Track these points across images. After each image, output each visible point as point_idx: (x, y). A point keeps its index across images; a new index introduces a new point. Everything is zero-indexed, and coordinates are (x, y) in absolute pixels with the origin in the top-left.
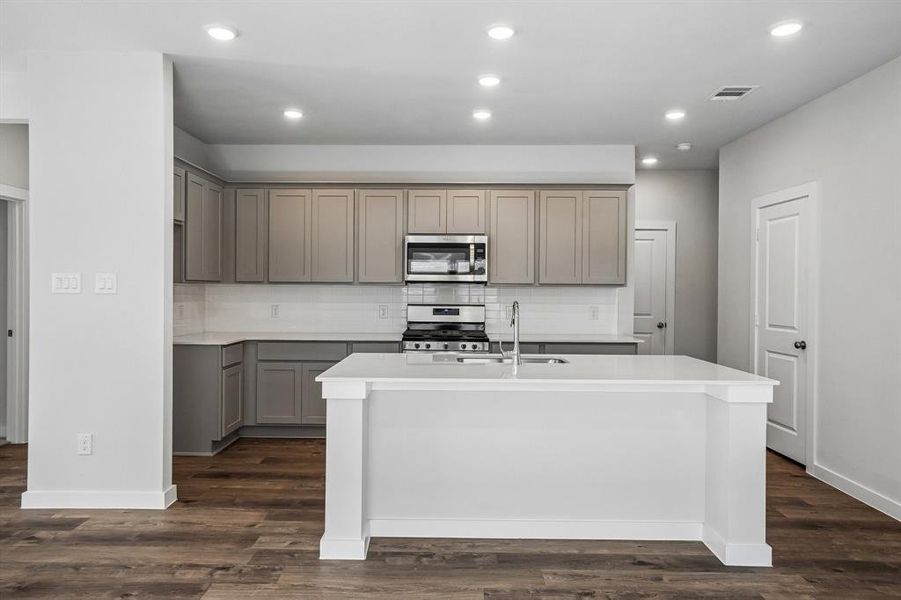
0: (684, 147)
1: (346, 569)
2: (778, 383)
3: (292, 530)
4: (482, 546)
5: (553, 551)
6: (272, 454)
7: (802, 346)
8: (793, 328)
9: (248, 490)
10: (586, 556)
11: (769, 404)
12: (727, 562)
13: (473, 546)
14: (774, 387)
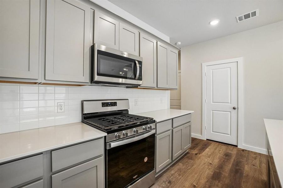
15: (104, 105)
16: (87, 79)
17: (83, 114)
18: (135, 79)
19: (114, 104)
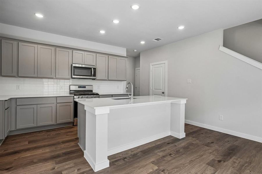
0: (135, 51)
1: (108, 172)
2: (187, 99)
3: (72, 165)
4: (134, 150)
5: (150, 146)
6: (32, 139)
7: (163, 93)
8: (161, 89)
9: (35, 155)
10: (157, 145)
11: (185, 104)
12: (180, 138)
13: (132, 151)
14: (187, 100)
15: (79, 87)
16: (70, 77)
17: (70, 90)
18: (91, 76)
19: (85, 87)
